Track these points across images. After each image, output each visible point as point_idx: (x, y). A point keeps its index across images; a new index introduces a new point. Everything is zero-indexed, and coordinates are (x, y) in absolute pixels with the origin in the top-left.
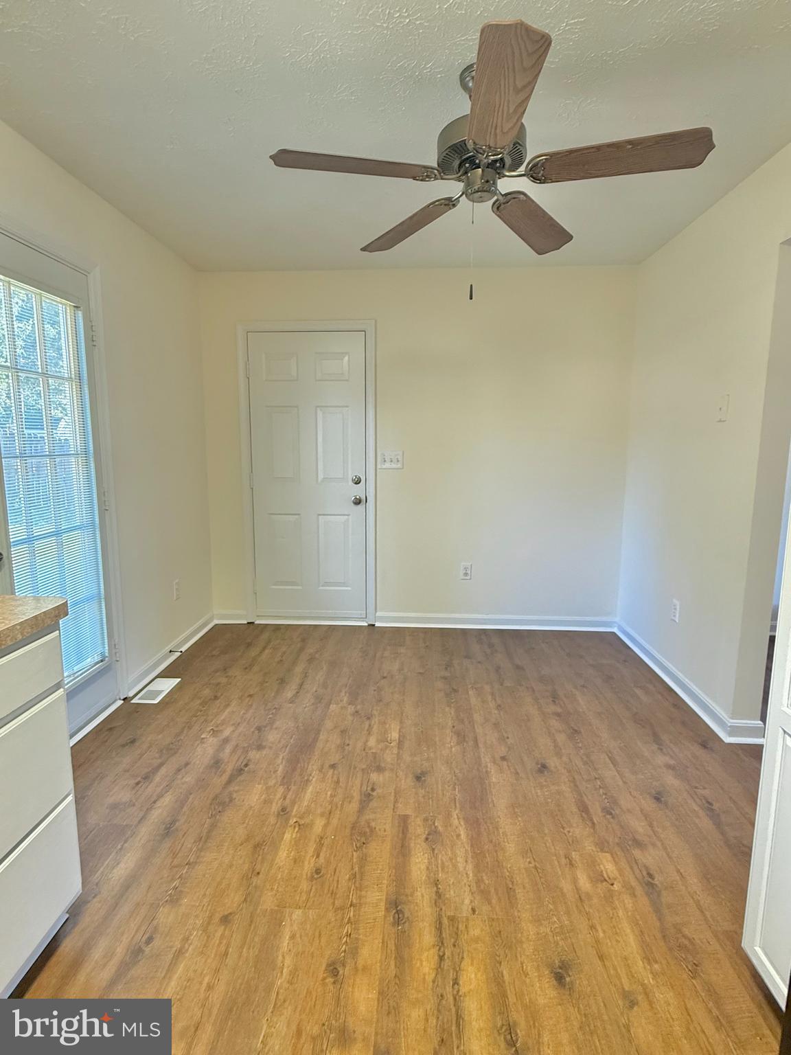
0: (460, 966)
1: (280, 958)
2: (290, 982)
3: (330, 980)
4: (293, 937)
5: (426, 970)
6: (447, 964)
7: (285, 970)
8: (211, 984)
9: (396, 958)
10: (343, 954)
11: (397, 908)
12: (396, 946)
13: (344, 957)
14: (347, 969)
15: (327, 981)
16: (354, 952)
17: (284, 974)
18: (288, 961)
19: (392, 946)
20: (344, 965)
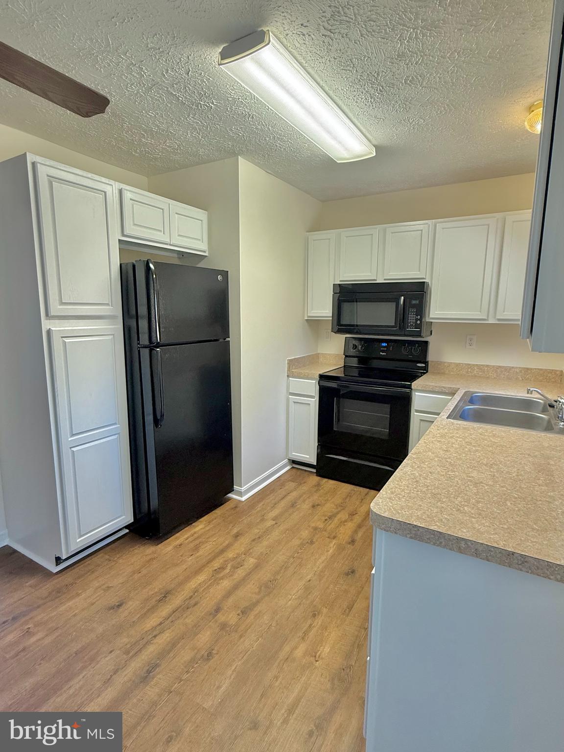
0: (152, 629)
1: (232, 677)
2: (234, 660)
3: (214, 652)
4: (219, 687)
5: (167, 635)
6: (155, 633)
7: (233, 668)
8: (275, 679)
9: (176, 647)
10: (199, 662)
11: (147, 676)
12: (169, 653)
13: (199, 660)
14: (203, 653)
15: (216, 652)
16: (193, 661)
17: (235, 666)
18: (230, 672)
19: (171, 655)
20: (203, 655)
